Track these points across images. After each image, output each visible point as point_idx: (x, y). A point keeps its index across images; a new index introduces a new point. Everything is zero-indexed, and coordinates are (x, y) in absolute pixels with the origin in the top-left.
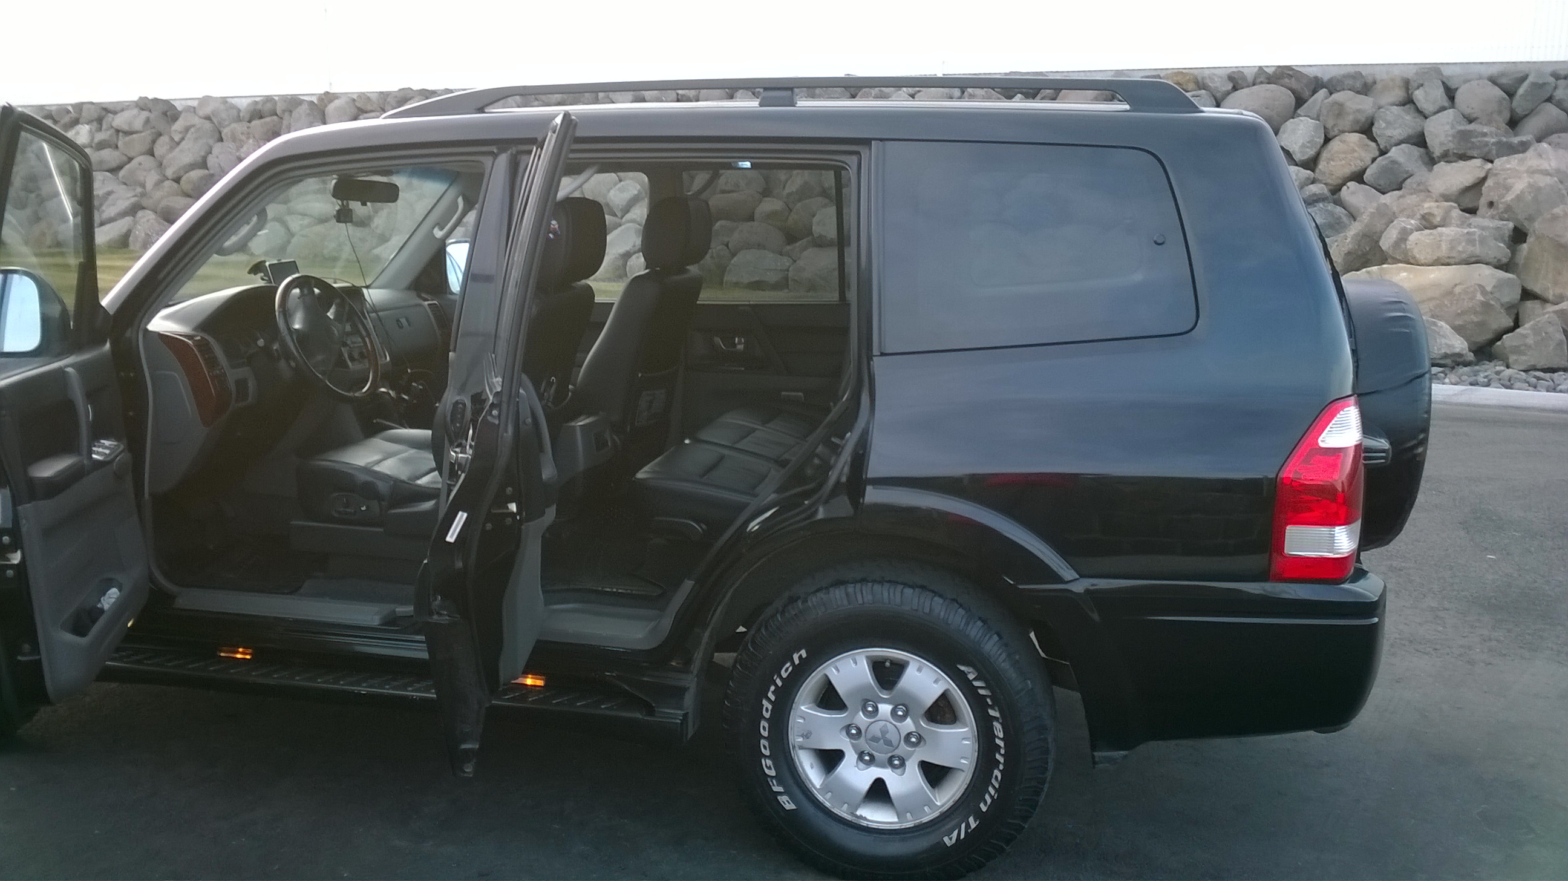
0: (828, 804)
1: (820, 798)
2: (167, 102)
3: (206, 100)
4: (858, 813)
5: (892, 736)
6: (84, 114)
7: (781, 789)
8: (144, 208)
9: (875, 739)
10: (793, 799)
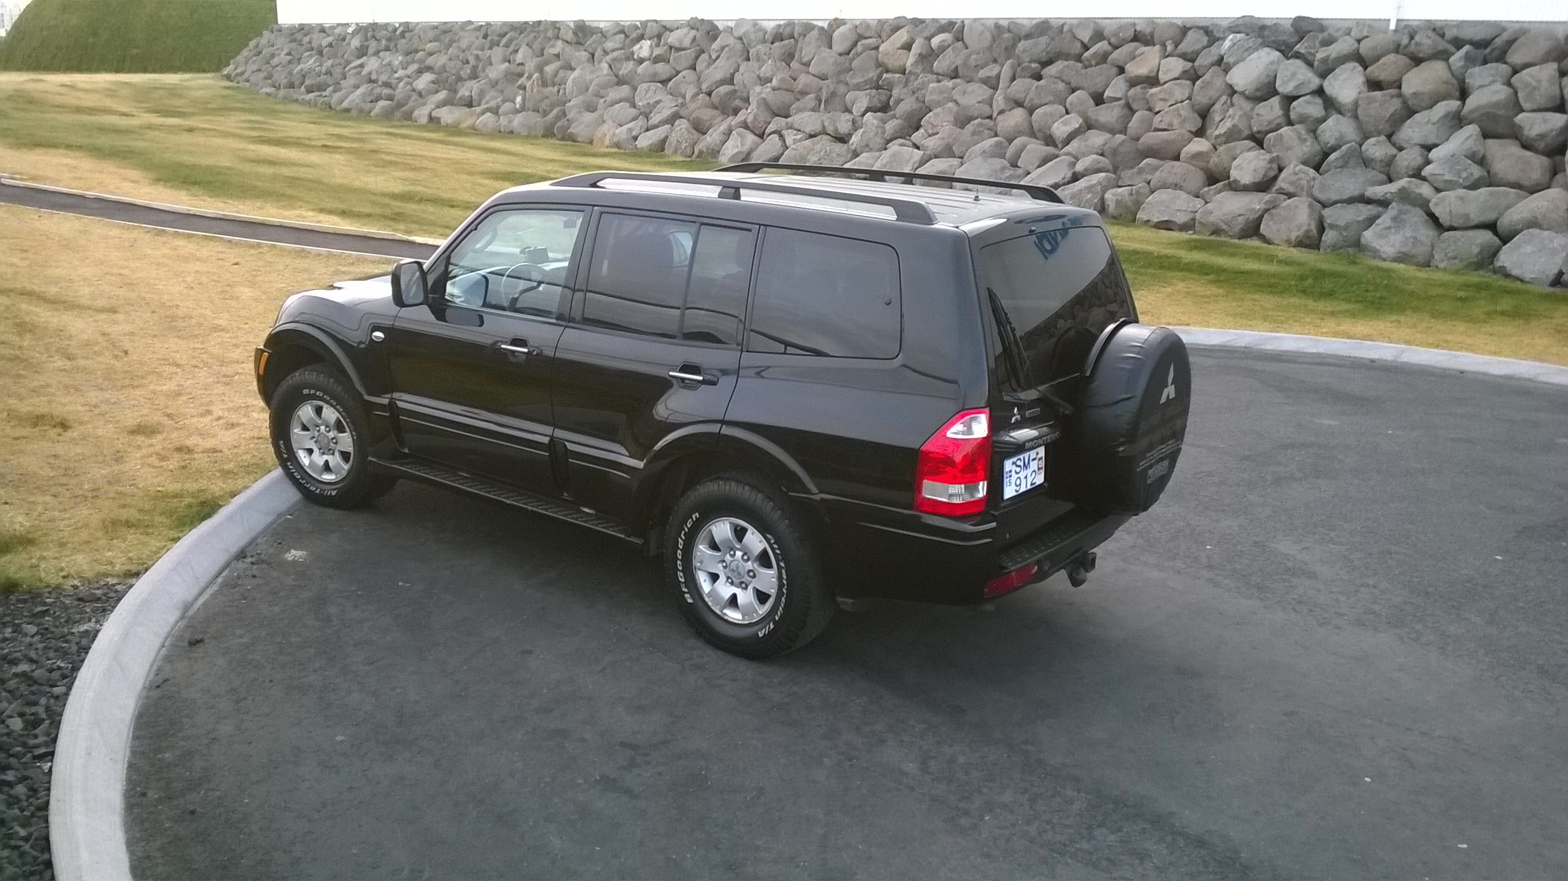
0: (710, 604)
1: (707, 599)
2: (710, 22)
3: (740, 22)
4: (725, 611)
5: (741, 570)
6: (648, 31)
7: (686, 590)
8: (682, 118)
9: (733, 570)
10: (692, 597)
